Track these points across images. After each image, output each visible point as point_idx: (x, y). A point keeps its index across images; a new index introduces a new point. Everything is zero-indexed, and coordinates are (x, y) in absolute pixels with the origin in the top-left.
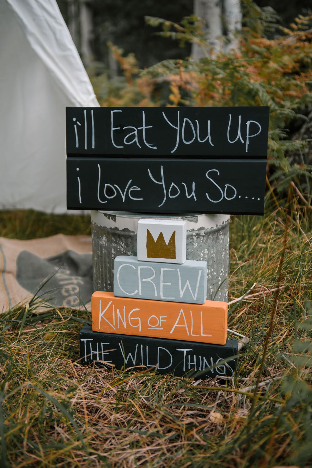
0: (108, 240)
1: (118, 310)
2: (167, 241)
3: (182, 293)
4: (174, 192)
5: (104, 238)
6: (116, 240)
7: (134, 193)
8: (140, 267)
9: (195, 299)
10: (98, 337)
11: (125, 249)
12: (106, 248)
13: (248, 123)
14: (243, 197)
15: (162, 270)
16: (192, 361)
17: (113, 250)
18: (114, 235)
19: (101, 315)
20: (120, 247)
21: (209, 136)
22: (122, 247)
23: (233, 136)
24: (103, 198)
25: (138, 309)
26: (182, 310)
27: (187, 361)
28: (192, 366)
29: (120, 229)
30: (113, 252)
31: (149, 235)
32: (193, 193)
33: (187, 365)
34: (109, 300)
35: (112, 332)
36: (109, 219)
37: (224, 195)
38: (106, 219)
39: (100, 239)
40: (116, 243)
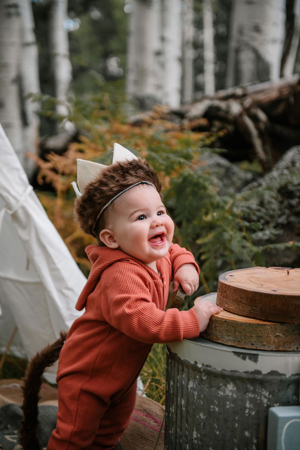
0: (237, 389)
5: (230, 387)
6: (255, 389)
11: (269, 400)
12: (234, 401)
17: (248, 402)
18: (252, 381)
20: (261, 397)
22: (265, 397)
29: (265, 371)
30: (248, 405)
36: (244, 358)
38: (239, 360)
39: (219, 388)
40: (254, 392)
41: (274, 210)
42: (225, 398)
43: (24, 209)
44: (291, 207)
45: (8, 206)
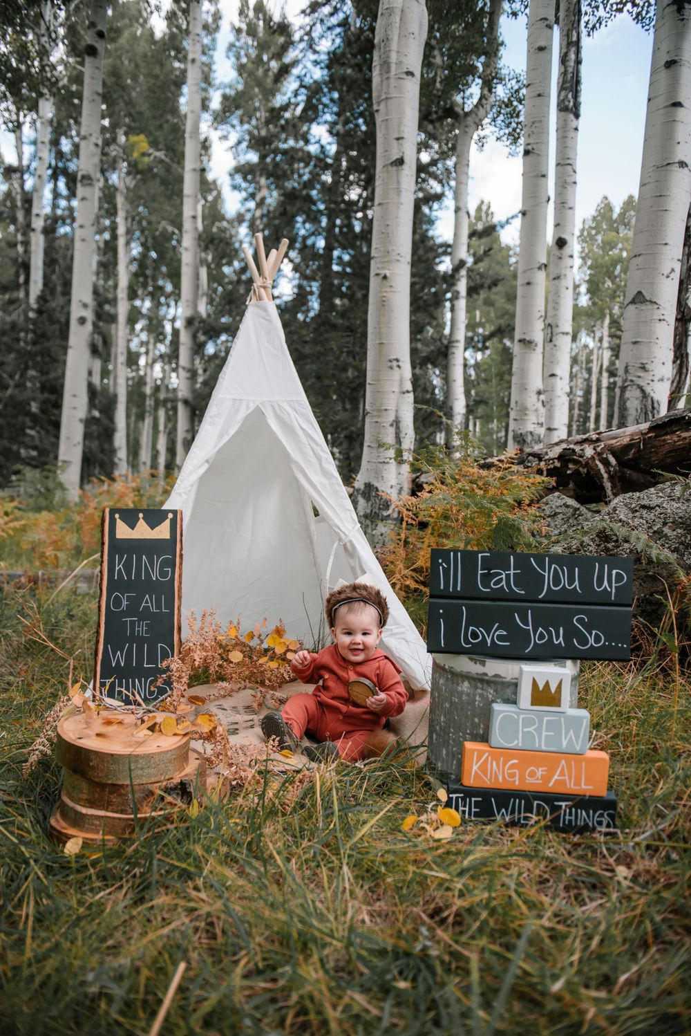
0: (471, 686)
1: (494, 763)
2: (553, 689)
3: (565, 743)
4: (541, 637)
5: (466, 684)
7: (500, 638)
8: (521, 716)
9: (578, 749)
10: (469, 793)
12: (468, 695)
13: (614, 572)
14: (610, 644)
15: (546, 719)
16: (570, 814)
18: (482, 681)
19: (475, 768)
20: (487, 694)
21: (577, 583)
22: (490, 694)
23: (600, 583)
24: (467, 642)
25: (516, 761)
26: (563, 762)
27: (565, 815)
28: (570, 821)
29: (490, 675)
30: (478, 698)
31: (534, 682)
32: (561, 639)
33: (564, 820)
34: (484, 752)
35: (485, 786)
36: (476, 663)
37: (592, 641)
38: (472, 664)
39: (458, 685)
40: (482, 689)
41: (591, 552)
42: (461, 693)
43: (351, 542)
44: (607, 550)
45: (340, 540)
